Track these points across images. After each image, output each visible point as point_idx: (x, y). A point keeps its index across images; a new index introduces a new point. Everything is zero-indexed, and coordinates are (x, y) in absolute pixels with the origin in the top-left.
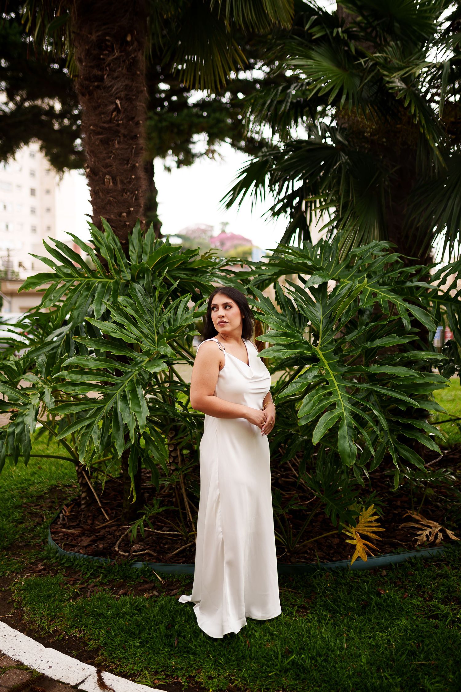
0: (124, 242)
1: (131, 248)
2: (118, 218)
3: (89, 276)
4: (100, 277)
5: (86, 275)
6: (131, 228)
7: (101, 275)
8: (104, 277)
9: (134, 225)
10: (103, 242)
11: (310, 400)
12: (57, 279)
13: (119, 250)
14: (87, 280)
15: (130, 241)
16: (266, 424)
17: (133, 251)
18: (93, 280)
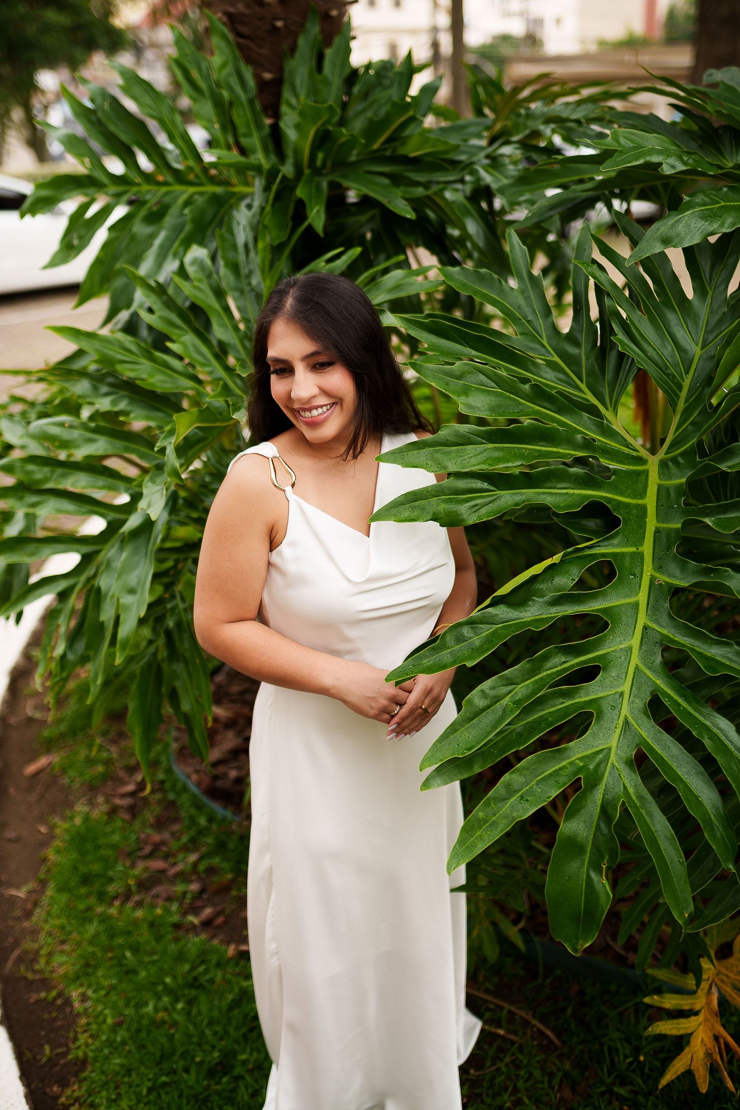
0: (267, 76)
1: (287, 94)
2: (258, 9)
3: (170, 179)
4: (196, 181)
5: (160, 178)
6: (293, 33)
7: (197, 177)
8: (204, 179)
9: (302, 26)
10: (202, 85)
11: (497, 699)
12: (91, 190)
13: (251, 102)
14: (164, 189)
15: (286, 74)
16: (405, 710)
17: (293, 101)
18: (178, 188)
